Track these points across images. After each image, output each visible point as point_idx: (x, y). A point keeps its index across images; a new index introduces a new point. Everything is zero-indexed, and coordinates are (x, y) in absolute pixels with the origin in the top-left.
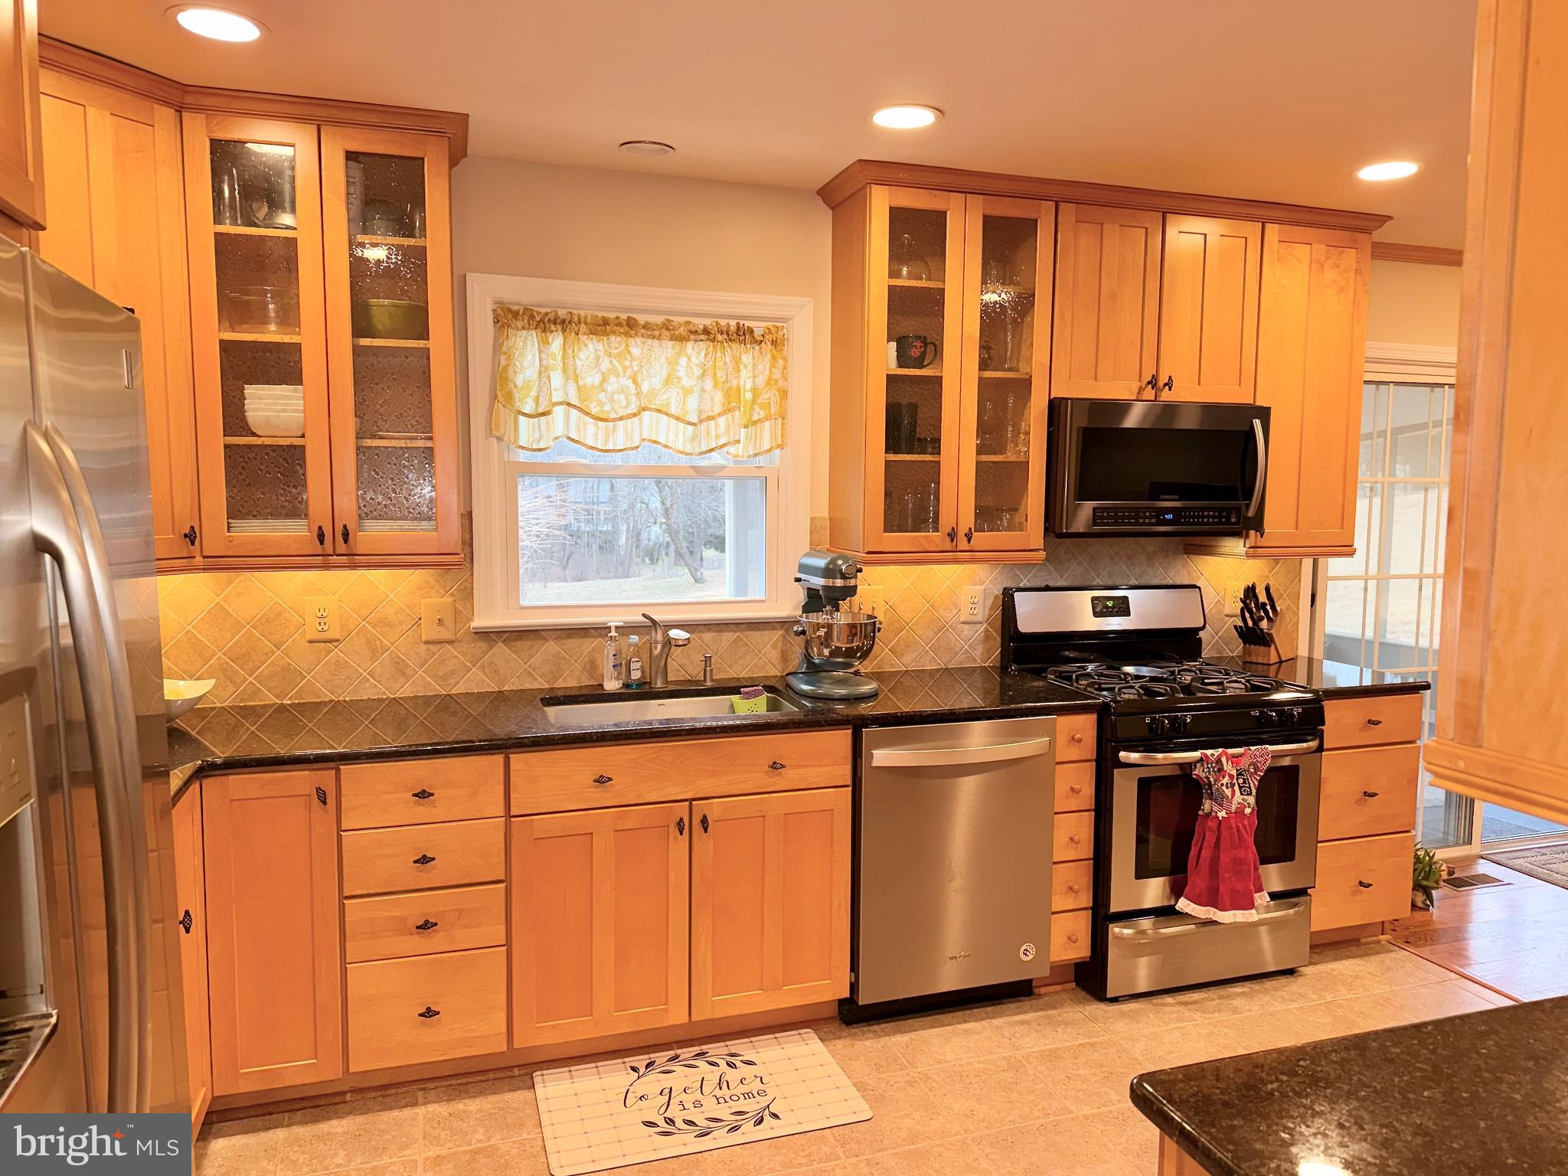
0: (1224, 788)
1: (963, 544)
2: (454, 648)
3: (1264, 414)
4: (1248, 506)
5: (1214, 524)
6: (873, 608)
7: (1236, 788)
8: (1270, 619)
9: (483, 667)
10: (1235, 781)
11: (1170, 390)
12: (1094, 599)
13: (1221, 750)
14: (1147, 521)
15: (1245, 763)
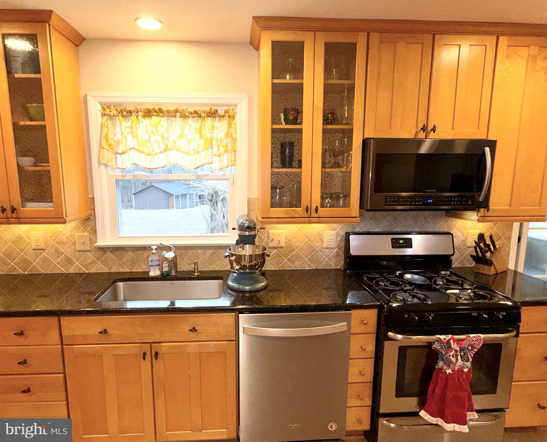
0: (451, 357)
1: (314, 214)
2: (90, 254)
3: (492, 145)
4: (479, 195)
5: (457, 205)
6: (279, 241)
7: (459, 357)
8: (492, 252)
9: (102, 262)
10: (458, 353)
11: (434, 132)
12: (392, 239)
13: (450, 336)
14: (417, 203)
15: (465, 344)
